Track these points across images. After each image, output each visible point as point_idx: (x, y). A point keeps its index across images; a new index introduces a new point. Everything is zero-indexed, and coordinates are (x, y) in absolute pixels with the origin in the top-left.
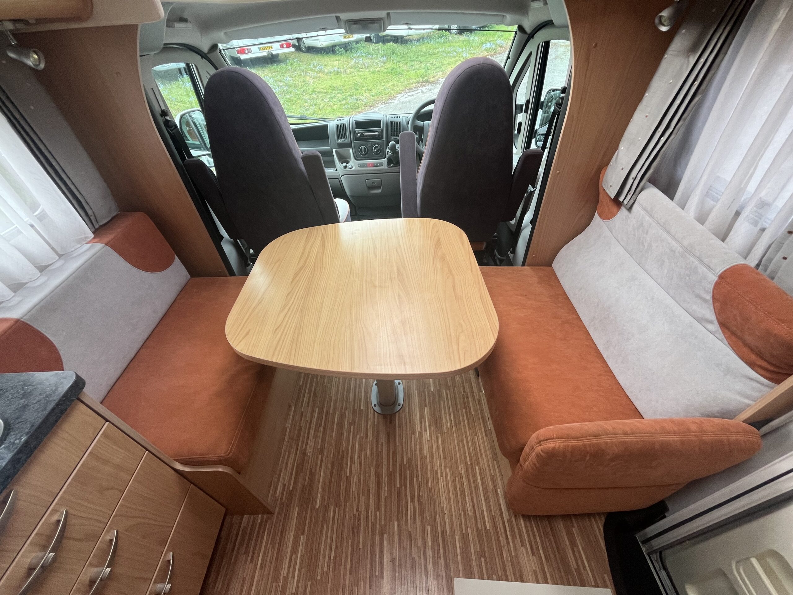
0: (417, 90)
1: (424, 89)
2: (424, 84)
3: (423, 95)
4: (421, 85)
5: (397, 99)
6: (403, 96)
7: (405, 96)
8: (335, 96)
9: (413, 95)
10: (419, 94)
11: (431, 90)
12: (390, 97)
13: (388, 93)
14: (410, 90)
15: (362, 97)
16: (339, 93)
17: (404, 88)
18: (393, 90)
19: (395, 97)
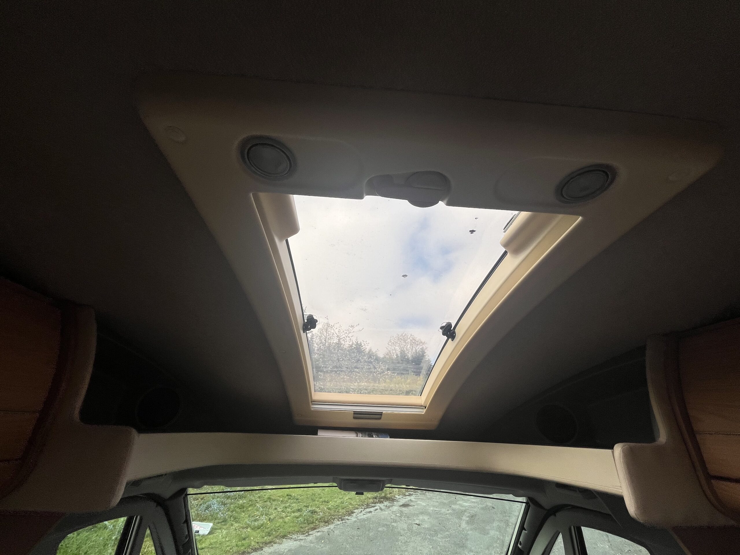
0: (375, 506)
1: (381, 505)
2: (382, 500)
3: (382, 513)
4: (379, 501)
5: (354, 515)
6: (361, 511)
7: (363, 512)
8: (290, 506)
9: (371, 512)
10: (377, 511)
11: (389, 507)
12: (347, 511)
13: (346, 507)
14: (368, 506)
15: (318, 510)
16: (295, 503)
17: (361, 503)
18: (351, 504)
19: (353, 513)
